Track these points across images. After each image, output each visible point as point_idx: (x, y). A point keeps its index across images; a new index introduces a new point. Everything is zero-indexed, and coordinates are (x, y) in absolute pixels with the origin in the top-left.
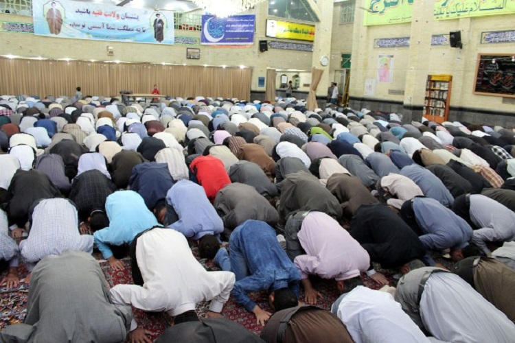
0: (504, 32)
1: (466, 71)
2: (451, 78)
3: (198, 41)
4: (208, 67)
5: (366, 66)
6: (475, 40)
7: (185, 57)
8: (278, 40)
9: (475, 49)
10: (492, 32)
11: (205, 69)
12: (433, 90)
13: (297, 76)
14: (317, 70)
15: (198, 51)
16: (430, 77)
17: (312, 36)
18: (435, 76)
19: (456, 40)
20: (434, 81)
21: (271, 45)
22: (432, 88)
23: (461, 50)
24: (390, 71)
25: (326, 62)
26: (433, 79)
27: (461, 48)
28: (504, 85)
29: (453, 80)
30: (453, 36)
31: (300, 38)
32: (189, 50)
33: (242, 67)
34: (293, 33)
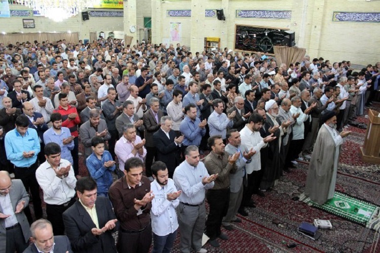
0: (250, 11)
1: (228, 35)
2: (220, 39)
3: (31, 14)
4: (42, 33)
5: (162, 29)
6: (233, 15)
7: (23, 27)
8: (96, 10)
9: (233, 21)
10: (243, 11)
11: (40, 35)
12: (209, 48)
13: (112, 33)
14: (128, 37)
15: (32, 21)
16: (206, 38)
17: (121, 5)
18: (210, 38)
19: (220, 15)
20: (209, 42)
21: (91, 15)
22: (208, 46)
23: (224, 21)
24: (179, 33)
25: (134, 30)
26: (208, 40)
27: (224, 20)
28: (252, 45)
29: (221, 40)
30: (219, 13)
31: (112, 7)
32: (25, 21)
33: (70, 32)
34: (106, 4)
